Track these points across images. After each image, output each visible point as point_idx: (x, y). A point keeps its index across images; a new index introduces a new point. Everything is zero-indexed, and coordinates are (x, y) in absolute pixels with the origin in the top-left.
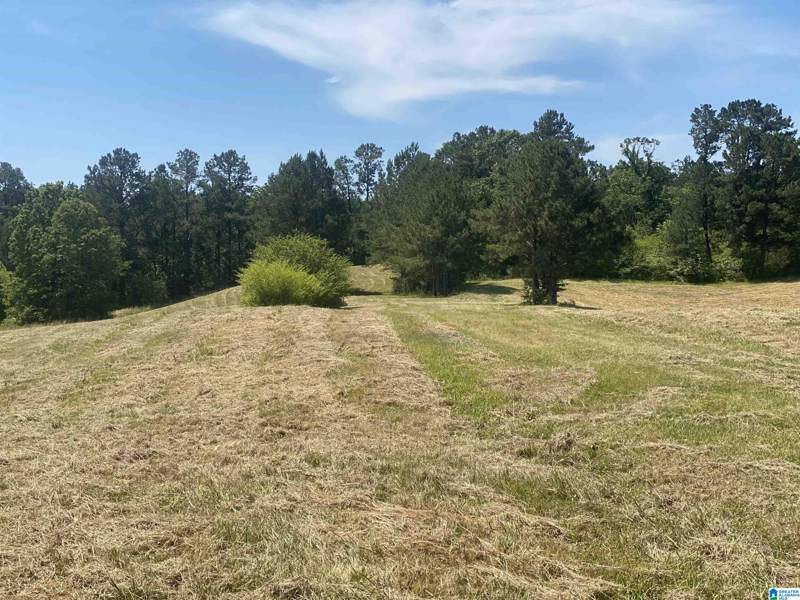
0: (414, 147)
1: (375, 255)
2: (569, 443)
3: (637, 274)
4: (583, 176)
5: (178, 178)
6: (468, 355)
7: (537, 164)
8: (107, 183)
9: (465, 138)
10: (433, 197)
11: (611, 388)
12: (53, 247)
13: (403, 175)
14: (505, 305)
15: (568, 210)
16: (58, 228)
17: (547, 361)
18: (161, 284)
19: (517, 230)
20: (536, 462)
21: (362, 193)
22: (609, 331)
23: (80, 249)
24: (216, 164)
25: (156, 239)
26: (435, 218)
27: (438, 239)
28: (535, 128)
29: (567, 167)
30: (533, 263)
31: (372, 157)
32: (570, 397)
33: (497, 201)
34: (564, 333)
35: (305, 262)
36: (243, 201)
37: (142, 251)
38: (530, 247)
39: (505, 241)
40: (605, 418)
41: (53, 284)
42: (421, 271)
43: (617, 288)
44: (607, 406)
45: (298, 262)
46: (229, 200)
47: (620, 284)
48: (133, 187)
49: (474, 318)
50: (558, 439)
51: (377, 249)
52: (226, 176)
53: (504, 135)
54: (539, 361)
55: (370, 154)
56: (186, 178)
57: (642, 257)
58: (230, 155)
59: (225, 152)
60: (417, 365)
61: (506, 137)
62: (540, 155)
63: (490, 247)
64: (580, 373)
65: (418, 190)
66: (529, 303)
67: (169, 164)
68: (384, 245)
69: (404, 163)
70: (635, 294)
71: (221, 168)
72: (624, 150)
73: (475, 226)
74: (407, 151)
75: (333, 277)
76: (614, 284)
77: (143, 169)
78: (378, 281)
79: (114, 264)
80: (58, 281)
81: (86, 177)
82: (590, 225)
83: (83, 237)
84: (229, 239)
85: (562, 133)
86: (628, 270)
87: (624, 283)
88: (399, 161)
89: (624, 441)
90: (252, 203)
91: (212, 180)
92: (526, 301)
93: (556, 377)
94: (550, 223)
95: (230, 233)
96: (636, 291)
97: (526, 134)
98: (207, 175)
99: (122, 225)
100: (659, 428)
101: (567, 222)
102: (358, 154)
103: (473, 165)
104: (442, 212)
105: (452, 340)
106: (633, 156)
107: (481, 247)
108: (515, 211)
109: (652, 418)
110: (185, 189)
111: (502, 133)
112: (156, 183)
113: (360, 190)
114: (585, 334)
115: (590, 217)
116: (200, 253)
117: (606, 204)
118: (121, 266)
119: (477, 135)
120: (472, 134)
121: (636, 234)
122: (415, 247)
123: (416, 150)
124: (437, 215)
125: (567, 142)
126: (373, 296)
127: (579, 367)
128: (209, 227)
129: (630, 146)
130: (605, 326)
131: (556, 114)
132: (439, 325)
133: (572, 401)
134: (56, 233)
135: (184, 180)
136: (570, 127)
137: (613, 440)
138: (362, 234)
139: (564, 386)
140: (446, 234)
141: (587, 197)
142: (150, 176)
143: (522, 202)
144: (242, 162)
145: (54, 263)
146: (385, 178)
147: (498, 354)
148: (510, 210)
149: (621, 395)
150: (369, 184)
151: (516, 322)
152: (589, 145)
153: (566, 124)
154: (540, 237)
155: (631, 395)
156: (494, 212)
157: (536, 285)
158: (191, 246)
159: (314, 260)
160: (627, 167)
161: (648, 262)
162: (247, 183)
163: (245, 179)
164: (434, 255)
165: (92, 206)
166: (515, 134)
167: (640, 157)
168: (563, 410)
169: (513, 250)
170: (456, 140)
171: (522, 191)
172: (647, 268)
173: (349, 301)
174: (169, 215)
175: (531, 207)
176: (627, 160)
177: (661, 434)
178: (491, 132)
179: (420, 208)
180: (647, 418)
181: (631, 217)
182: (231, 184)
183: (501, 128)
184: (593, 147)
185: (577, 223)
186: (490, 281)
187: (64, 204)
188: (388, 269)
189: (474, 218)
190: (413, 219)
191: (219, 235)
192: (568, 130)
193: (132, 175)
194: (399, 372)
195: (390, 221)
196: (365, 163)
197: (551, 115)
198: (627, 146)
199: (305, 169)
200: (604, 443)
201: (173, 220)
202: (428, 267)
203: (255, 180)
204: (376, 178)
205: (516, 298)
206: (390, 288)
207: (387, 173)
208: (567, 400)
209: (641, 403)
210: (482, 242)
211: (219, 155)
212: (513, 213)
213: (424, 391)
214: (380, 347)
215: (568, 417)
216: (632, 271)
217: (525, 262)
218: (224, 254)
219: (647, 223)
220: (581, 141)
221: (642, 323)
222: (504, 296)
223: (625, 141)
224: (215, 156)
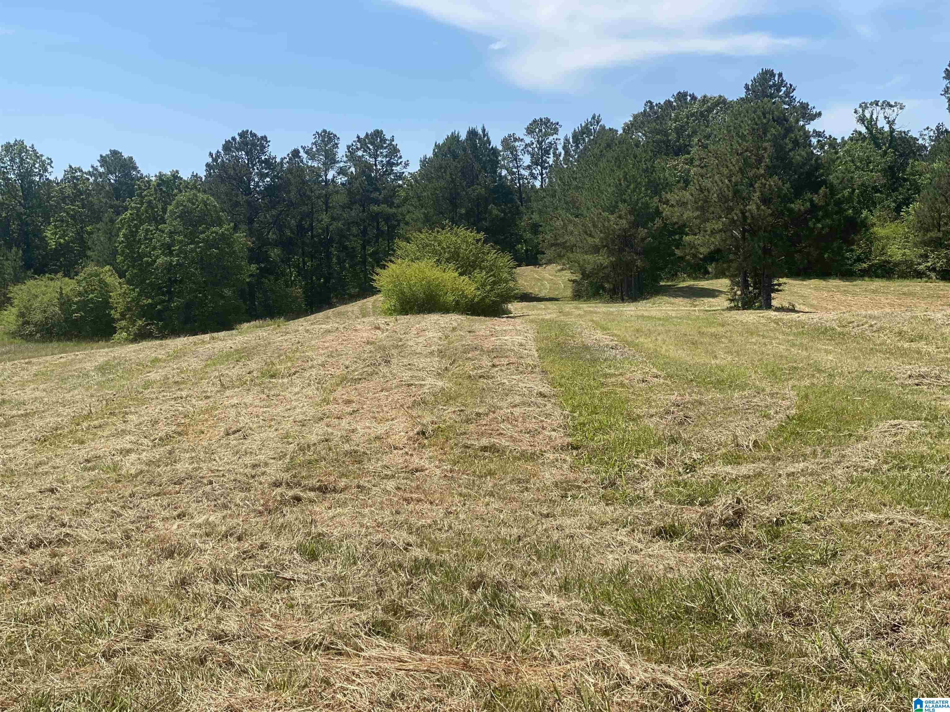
0: (596, 120)
1: (550, 253)
2: (739, 514)
3: (876, 270)
4: (805, 147)
5: (315, 164)
6: (621, 374)
7: (745, 133)
8: (232, 172)
9: (659, 107)
10: (619, 180)
11: (819, 423)
12: (168, 249)
13: (582, 154)
14: (706, 311)
15: (785, 191)
16: (174, 226)
17: (731, 382)
18: (297, 291)
19: (721, 217)
20: (681, 548)
21: (535, 178)
22: (828, 340)
23: (198, 250)
24: (359, 147)
25: (290, 237)
26: (621, 205)
27: (624, 230)
28: (746, 93)
29: (785, 136)
30: (741, 257)
31: (546, 135)
32: (753, 437)
33: (695, 181)
34: (765, 344)
35: (457, 260)
36: (392, 190)
37: (275, 253)
38: (736, 238)
39: (706, 231)
40: (802, 470)
41: (169, 292)
42: (606, 271)
43: (851, 288)
44: (808, 450)
45: (448, 260)
46: (376, 189)
47: (854, 283)
48: (262, 176)
49: (649, 325)
50: (721, 508)
51: (552, 245)
52: (372, 161)
53: (708, 101)
54: (719, 384)
55: (543, 130)
56: (324, 164)
57: (883, 249)
58: (375, 135)
59: (369, 132)
60: (546, 389)
61: (709, 104)
62: (749, 122)
63: (687, 238)
64: (775, 400)
65: (600, 172)
66: (737, 308)
67: (304, 148)
68: (561, 240)
69: (584, 140)
70: (873, 296)
71: (365, 151)
72: (860, 116)
73: (668, 213)
74: (587, 124)
75: (492, 279)
76: (847, 283)
77: (273, 154)
78: (554, 284)
79: (240, 268)
80: (175, 289)
81: (208, 165)
82: (814, 207)
83: (201, 236)
84: (377, 237)
85: (780, 97)
86: (865, 265)
87: (859, 282)
88: (575, 136)
89: (827, 510)
90: (403, 194)
91: (355, 166)
92: (732, 305)
93: (738, 406)
94: (762, 207)
95: (378, 229)
96: (874, 292)
97: (735, 100)
98: (349, 160)
99: (251, 221)
100: (886, 487)
101: (785, 206)
102: (530, 131)
103: (669, 141)
104: (630, 198)
105: (607, 354)
106: (870, 124)
107: (678, 240)
108: (719, 192)
109: (875, 471)
110: (324, 177)
111: (705, 100)
112: (290, 170)
113: (532, 174)
114: (794, 345)
115: (814, 199)
116: (343, 255)
117: (835, 182)
118: (247, 270)
119: (674, 104)
120: (668, 103)
121: (875, 220)
122: (597, 241)
123: (598, 123)
124: (625, 201)
125: (787, 109)
126: (547, 303)
127: (775, 390)
128: (353, 222)
129: (866, 111)
130: (823, 333)
131: (772, 74)
132: (599, 334)
133: (755, 442)
134: (171, 232)
135: (322, 166)
136: (791, 89)
137: (810, 509)
138: (535, 228)
139: (747, 419)
140: (635, 225)
141: (810, 174)
142: (282, 163)
143: (726, 181)
144: (390, 144)
145: (169, 268)
146: (561, 158)
147: (663, 374)
148: (712, 192)
149: (831, 433)
150: (543, 168)
151: (704, 330)
152: (814, 111)
153: (785, 86)
154: (749, 225)
155: (846, 432)
156: (692, 195)
157: (746, 285)
158: (332, 246)
159: (468, 258)
160: (864, 139)
161: (890, 256)
162: (396, 169)
163: (394, 164)
164: (621, 250)
165: (212, 199)
166: (721, 102)
167: (879, 125)
168: (739, 457)
169: (716, 241)
170: (648, 110)
171: (727, 167)
172: (889, 262)
173: (516, 309)
174: (305, 208)
175: (739, 187)
176: (863, 130)
177: (887, 498)
178: (692, 99)
179: (603, 193)
180: (867, 471)
181: (868, 201)
182: (377, 170)
183: (703, 94)
184: (820, 114)
185: (797, 206)
186: (691, 283)
187: (179, 198)
188: (566, 269)
189: (667, 202)
190: (595, 207)
191: (364, 232)
192: (787, 94)
193: (261, 162)
194: (518, 399)
195: (568, 210)
196: (538, 141)
197: (767, 75)
198: (863, 111)
199: (464, 150)
200: (795, 513)
201: (310, 215)
202: (614, 266)
203: (407, 165)
204: (551, 160)
205: (722, 302)
206: (569, 293)
207: (563, 153)
208: (747, 442)
209: (859, 446)
210: (679, 234)
211: (362, 136)
212: (715, 195)
213: (543, 428)
214: (503, 365)
215: (745, 469)
216: (870, 267)
217: (731, 257)
218: (371, 255)
219: (889, 206)
220: (804, 106)
221: (875, 329)
222: (706, 300)
223: (861, 106)
224: (358, 137)
